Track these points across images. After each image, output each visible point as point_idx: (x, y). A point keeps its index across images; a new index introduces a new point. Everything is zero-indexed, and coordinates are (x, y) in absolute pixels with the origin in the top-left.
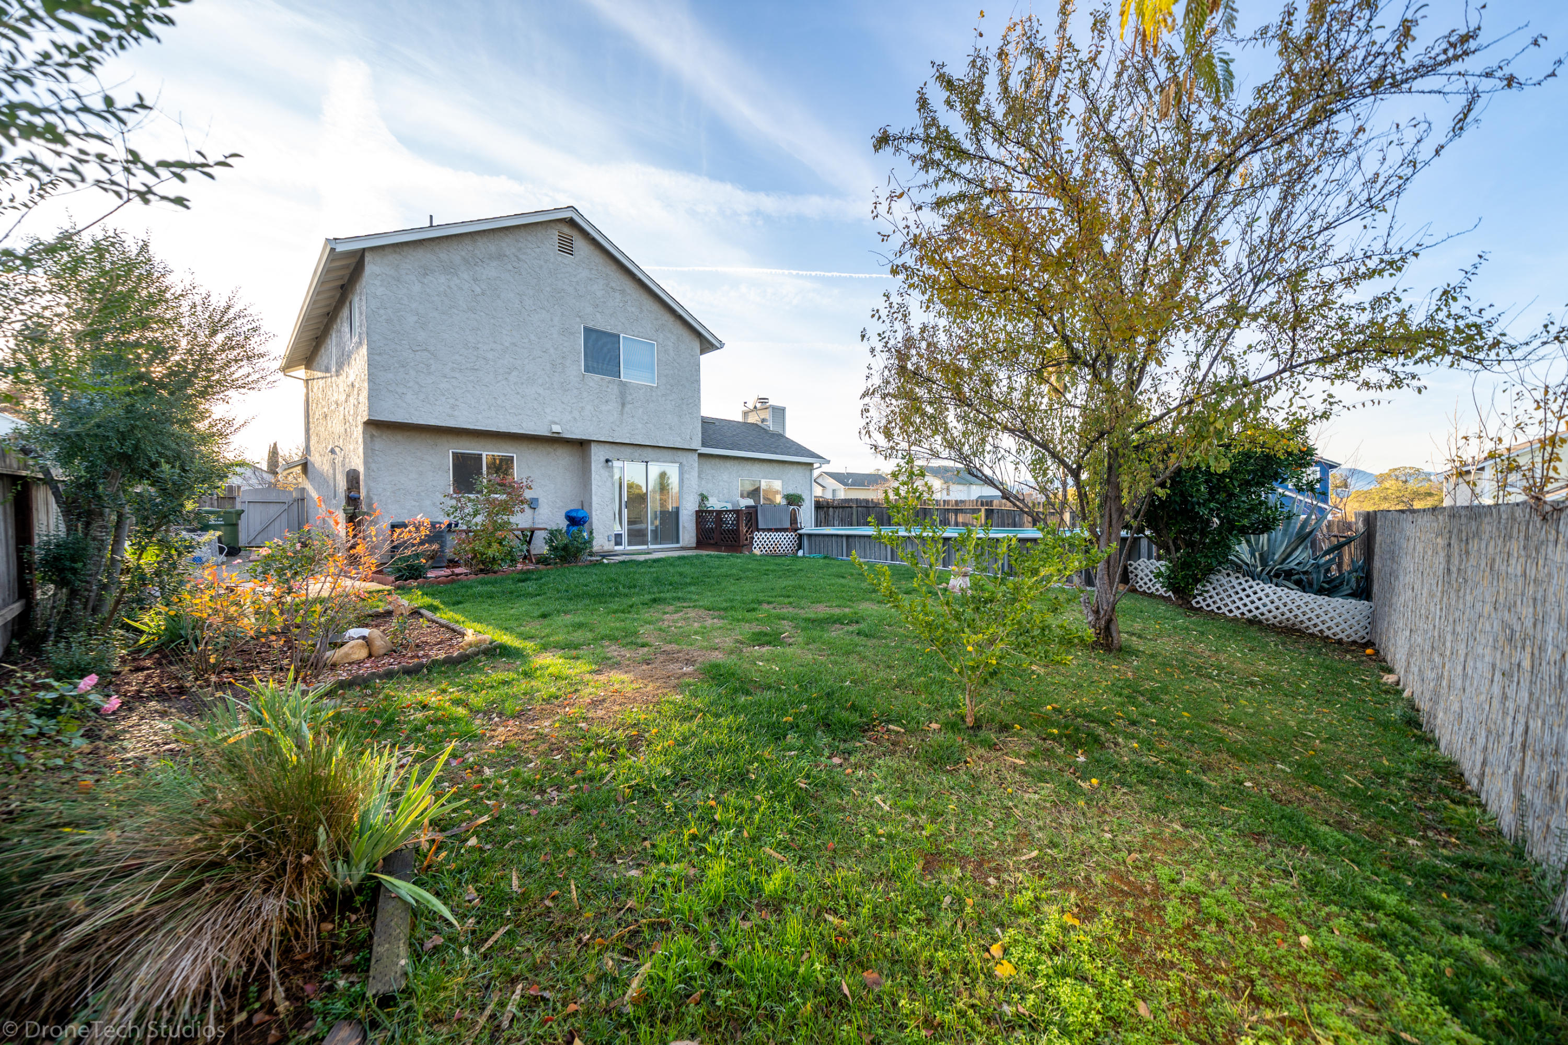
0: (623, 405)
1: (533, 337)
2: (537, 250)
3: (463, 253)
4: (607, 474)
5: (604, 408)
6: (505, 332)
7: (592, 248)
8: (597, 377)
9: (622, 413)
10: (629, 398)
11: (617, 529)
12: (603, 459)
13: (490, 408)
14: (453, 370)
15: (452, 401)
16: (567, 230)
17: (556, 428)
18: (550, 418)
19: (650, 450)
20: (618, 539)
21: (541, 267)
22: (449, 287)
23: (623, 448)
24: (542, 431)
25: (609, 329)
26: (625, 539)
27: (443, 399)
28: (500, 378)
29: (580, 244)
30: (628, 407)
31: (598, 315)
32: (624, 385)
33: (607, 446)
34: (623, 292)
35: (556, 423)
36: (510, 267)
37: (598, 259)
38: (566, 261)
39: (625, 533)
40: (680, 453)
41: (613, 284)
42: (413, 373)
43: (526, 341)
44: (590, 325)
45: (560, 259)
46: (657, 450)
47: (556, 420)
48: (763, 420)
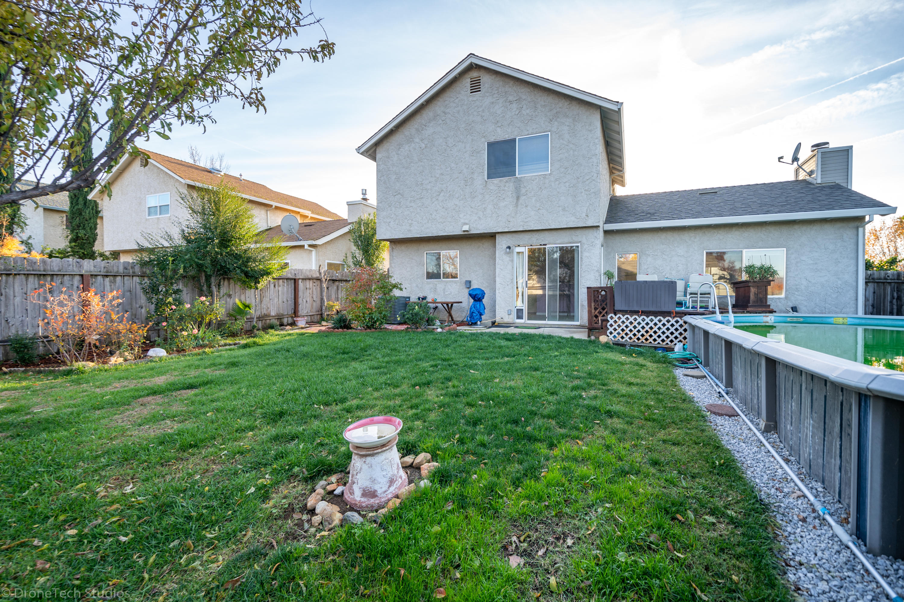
0: (518, 198)
1: (453, 165)
2: (457, 101)
3: (416, 126)
4: (508, 259)
5: (502, 204)
6: (437, 168)
7: (494, 77)
8: (496, 181)
9: (517, 205)
10: (523, 191)
11: (519, 304)
12: (505, 246)
13: (428, 222)
14: (411, 202)
15: (410, 221)
16: (474, 74)
17: (466, 228)
18: (462, 221)
19: (547, 234)
20: (519, 314)
21: (458, 112)
22: (410, 151)
23: (521, 236)
24: (457, 231)
25: (507, 137)
26: (525, 314)
27: (406, 221)
28: (434, 199)
29: (486, 80)
30: (522, 198)
31: (499, 130)
32: (519, 180)
33: (509, 236)
34: (519, 100)
35: (467, 224)
36: (440, 122)
37: (498, 82)
38: (475, 99)
39: (525, 308)
40: (578, 232)
41: (511, 98)
42: (393, 209)
43: (449, 169)
44: (492, 139)
45: (471, 99)
46: (554, 233)
47: (467, 221)
48: (811, 173)
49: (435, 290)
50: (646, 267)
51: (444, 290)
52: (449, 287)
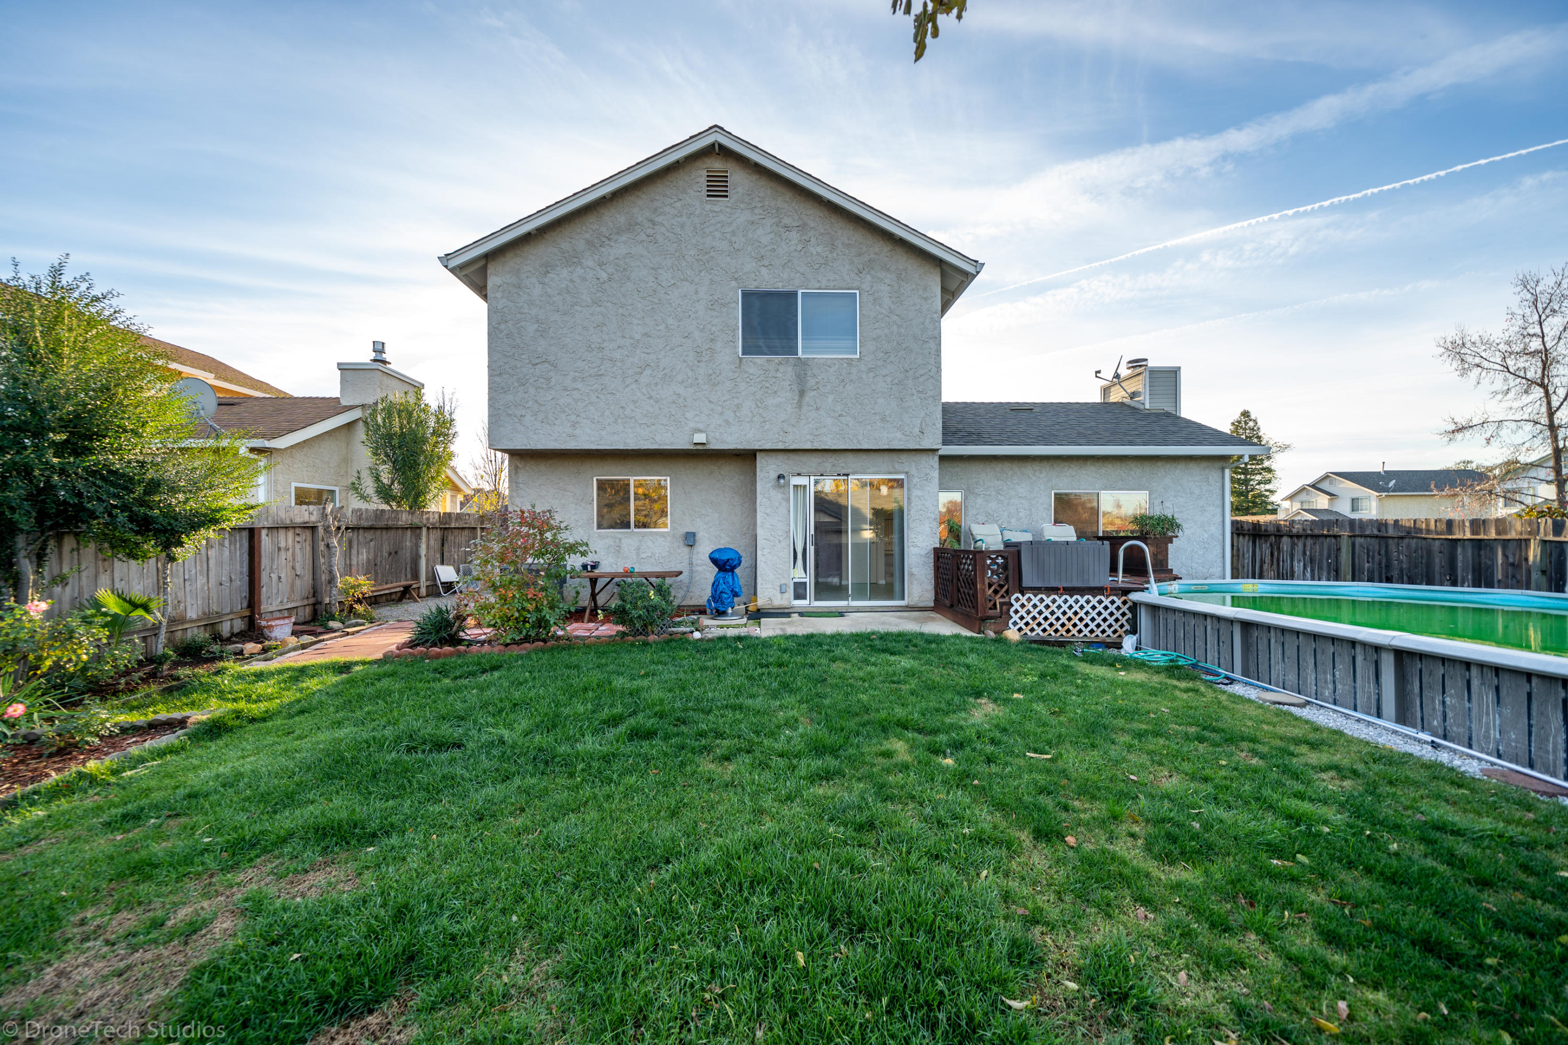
0: (802, 393)
1: (670, 321)
2: (678, 204)
3: (587, 236)
4: (780, 496)
5: (771, 401)
6: (635, 321)
7: (755, 177)
8: (760, 359)
9: (800, 406)
10: (811, 382)
11: (798, 574)
12: (774, 475)
13: (616, 422)
14: (574, 380)
15: (573, 418)
16: (717, 164)
17: (700, 438)
18: (692, 425)
19: (850, 456)
20: (799, 591)
21: (682, 226)
22: (572, 281)
23: (805, 458)
24: (681, 443)
25: (780, 287)
26: (810, 590)
27: (563, 416)
28: (629, 380)
29: (738, 179)
30: (810, 396)
31: (764, 271)
32: (803, 364)
33: (781, 456)
34: (803, 227)
35: (700, 431)
36: (643, 237)
37: (764, 189)
38: (716, 208)
39: (809, 579)
40: (904, 457)
41: (787, 221)
42: (532, 390)
43: (662, 327)
44: (752, 286)
45: (708, 207)
46: (864, 456)
47: (701, 426)
48: (1133, 395)
49: (618, 550)
50: (975, 512)
51: (638, 549)
52: (650, 544)
